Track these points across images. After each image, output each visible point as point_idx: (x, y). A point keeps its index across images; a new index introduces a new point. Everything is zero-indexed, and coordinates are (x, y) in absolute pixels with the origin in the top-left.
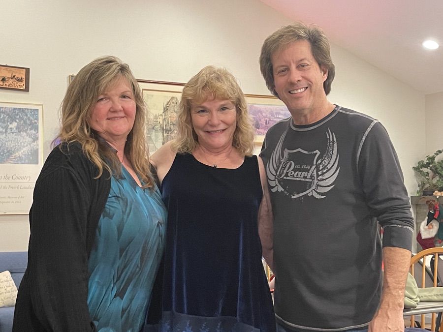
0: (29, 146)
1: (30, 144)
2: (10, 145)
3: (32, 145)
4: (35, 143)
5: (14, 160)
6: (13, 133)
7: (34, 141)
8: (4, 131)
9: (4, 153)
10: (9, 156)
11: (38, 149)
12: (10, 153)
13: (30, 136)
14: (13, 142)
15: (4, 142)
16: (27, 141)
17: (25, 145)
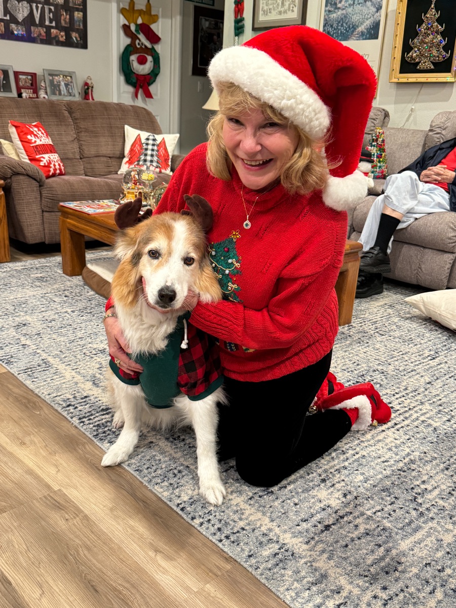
0: (372, 18)
1: (373, 15)
2: (355, 18)
3: (375, 16)
4: (379, 13)
5: (357, 36)
6: (359, 4)
7: (377, 12)
8: (352, 3)
9: (350, 29)
10: (353, 31)
11: (379, 21)
12: (355, 27)
13: (375, 7)
14: (358, 15)
15: (350, 16)
16: (371, 11)
17: (369, 16)
